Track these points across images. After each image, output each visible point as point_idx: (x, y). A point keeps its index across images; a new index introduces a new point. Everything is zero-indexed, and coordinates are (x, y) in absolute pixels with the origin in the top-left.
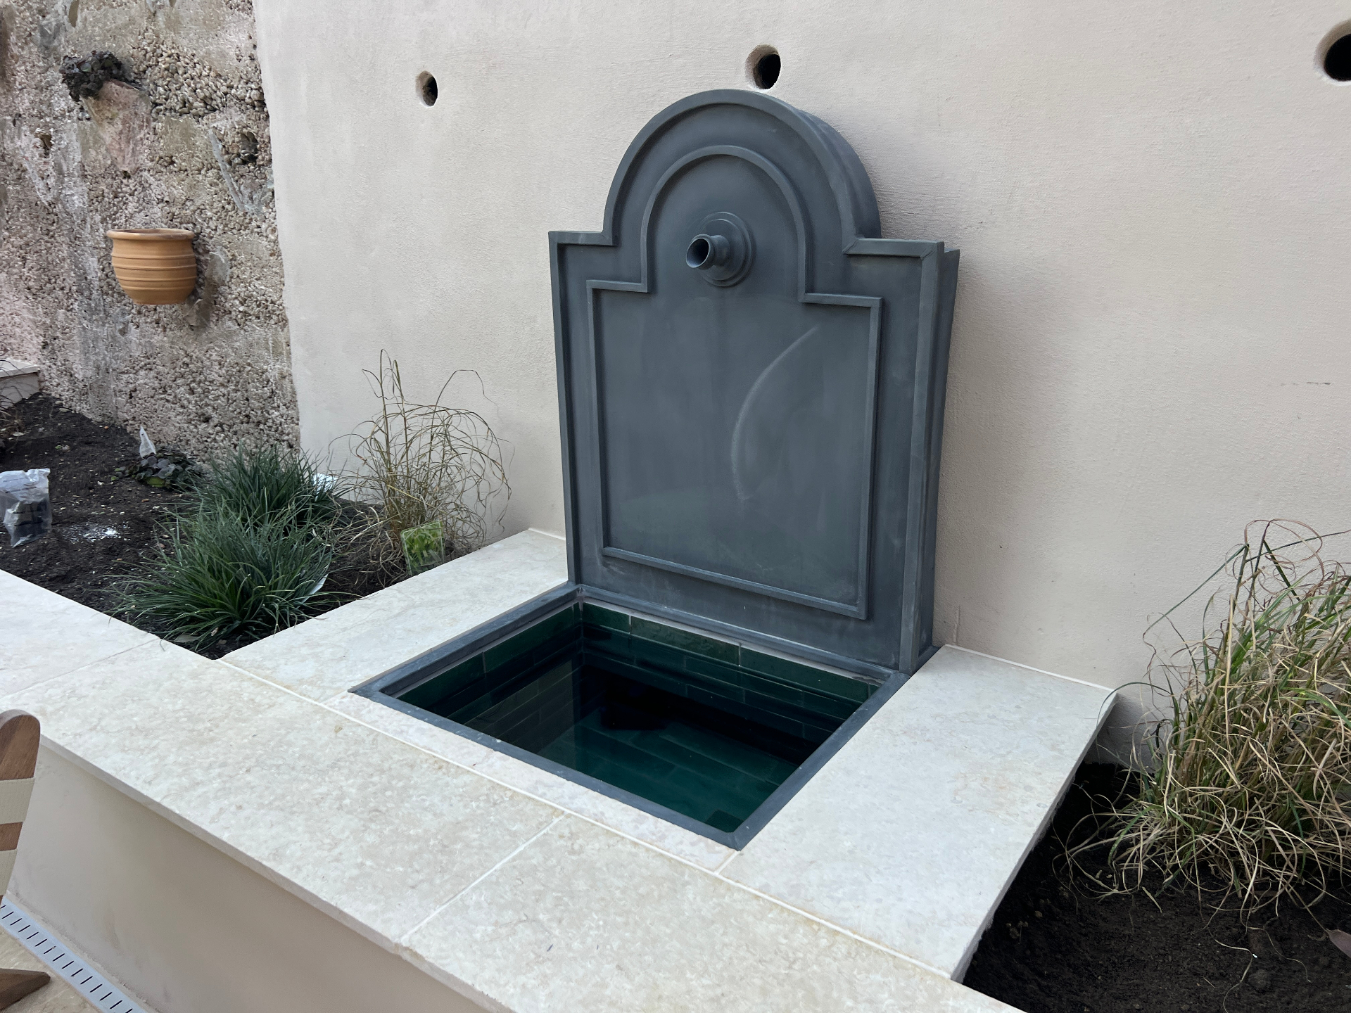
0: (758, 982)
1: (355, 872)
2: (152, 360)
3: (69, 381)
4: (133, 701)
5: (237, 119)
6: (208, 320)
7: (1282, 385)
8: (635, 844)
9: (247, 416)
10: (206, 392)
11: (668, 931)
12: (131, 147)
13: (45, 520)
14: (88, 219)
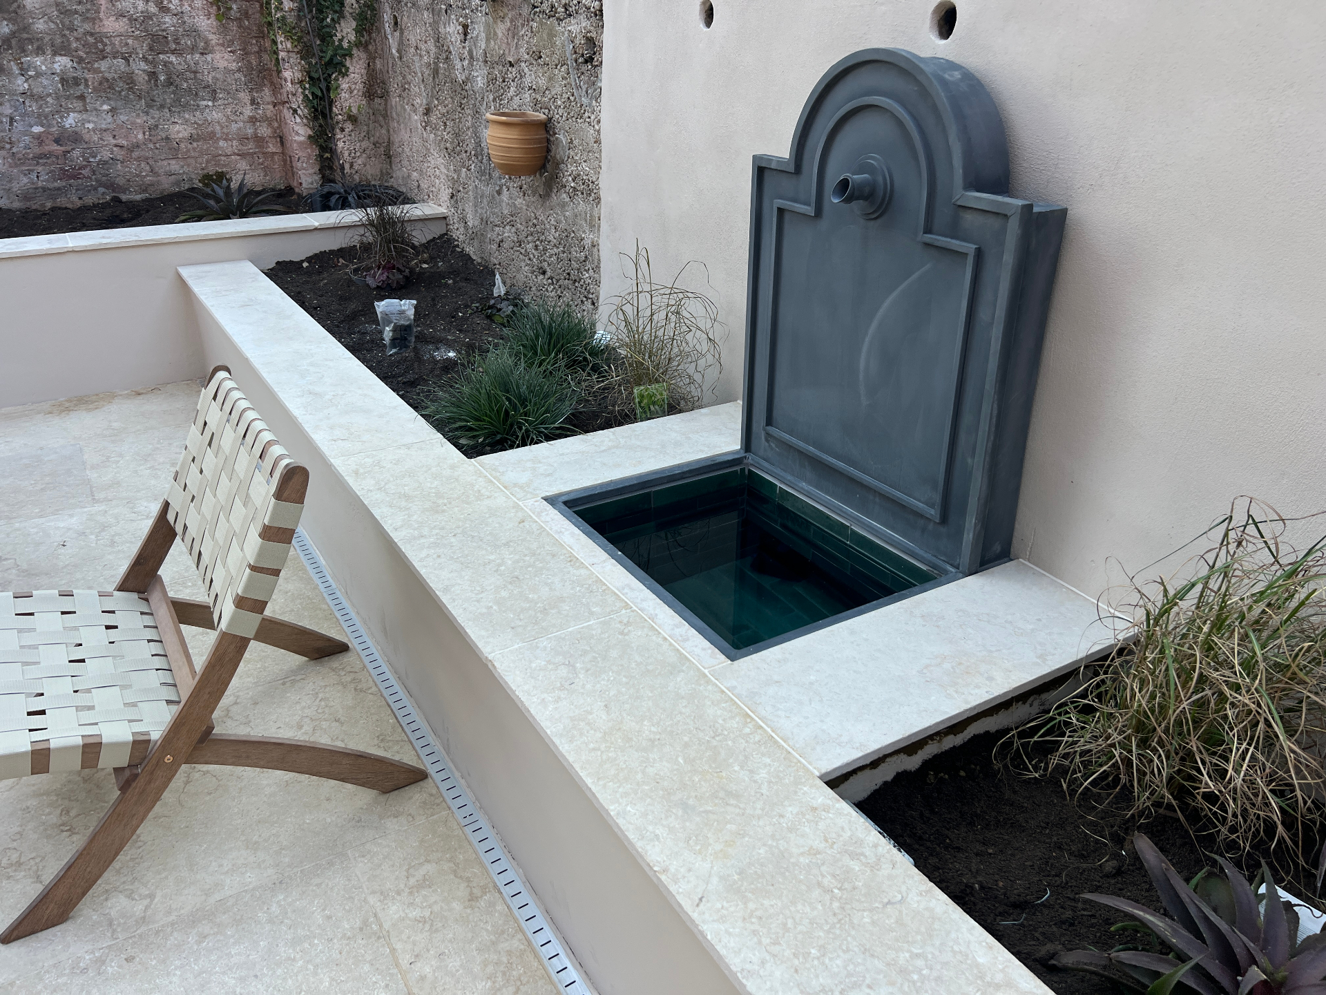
0: (686, 739)
1: (484, 610)
2: (514, 218)
3: (465, 227)
4: (410, 476)
5: (584, 25)
6: (551, 191)
7: (1319, 374)
8: (665, 639)
9: (569, 274)
10: (545, 250)
11: (650, 694)
12: (516, 41)
13: (409, 339)
14: (485, 97)
